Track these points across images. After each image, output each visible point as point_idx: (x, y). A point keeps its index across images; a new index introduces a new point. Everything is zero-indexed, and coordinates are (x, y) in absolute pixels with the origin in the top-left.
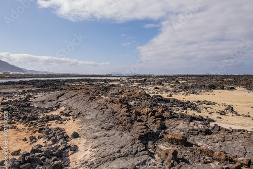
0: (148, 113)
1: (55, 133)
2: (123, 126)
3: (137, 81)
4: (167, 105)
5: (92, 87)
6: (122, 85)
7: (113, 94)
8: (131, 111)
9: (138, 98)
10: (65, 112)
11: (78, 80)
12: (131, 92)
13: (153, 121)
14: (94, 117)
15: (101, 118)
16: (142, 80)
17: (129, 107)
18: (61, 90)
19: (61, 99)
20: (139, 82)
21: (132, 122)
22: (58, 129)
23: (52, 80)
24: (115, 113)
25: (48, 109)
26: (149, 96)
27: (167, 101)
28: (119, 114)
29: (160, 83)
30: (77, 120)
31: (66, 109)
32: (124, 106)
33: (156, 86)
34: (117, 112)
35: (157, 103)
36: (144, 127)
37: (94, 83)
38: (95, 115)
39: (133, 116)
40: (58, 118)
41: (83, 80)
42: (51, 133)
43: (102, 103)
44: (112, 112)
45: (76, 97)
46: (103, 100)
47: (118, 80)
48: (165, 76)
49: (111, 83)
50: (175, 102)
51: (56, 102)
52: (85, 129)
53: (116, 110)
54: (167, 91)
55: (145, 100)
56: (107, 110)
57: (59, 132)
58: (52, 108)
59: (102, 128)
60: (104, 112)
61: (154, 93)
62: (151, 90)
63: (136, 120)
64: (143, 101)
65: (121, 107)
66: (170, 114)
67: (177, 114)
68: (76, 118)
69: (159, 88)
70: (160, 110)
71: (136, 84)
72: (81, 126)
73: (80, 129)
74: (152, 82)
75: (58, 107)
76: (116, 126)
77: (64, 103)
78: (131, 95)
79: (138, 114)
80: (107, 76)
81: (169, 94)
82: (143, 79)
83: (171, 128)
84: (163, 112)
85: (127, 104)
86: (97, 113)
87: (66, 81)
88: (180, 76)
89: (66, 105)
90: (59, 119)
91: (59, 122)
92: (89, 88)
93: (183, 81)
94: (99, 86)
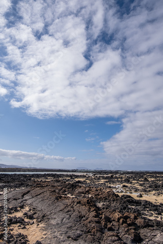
0: (119, 219)
1: (17, 241)
2: (91, 235)
3: (104, 178)
4: (138, 208)
5: (58, 184)
6: (88, 181)
7: (80, 193)
8: (100, 216)
9: (106, 199)
10: (29, 213)
11: (44, 176)
12: (99, 191)
13: (126, 229)
14: (59, 222)
15: (67, 224)
16: (108, 177)
17: (98, 209)
18: (27, 186)
19: (26, 197)
20: (105, 179)
21: (101, 231)
22: (20, 235)
23: (19, 175)
24: (82, 217)
25: (12, 209)
26: (118, 196)
27: (138, 203)
28: (87, 219)
29: (128, 181)
30: (42, 225)
31: (30, 210)
32: (92, 209)
33: (124, 184)
34: (85, 216)
35: (127, 205)
36: (116, 238)
37: (60, 179)
38: (61, 219)
39: (103, 223)
40: (20, 221)
41: (49, 175)
42: (12, 241)
43: (69, 204)
44: (80, 216)
45: (42, 195)
46: (70, 200)
47: (84, 176)
48: (132, 173)
49: (77, 180)
50: (147, 204)
51: (20, 200)
52: (50, 237)
53: (83, 213)
54: (136, 190)
55: (114, 201)
56: (74, 214)
57: (20, 240)
58: (16, 208)
59: (69, 237)
60: (70, 216)
61: (122, 192)
62: (118, 189)
63: (106, 228)
64: (112, 202)
65: (89, 211)
66: (145, 222)
67: (151, 221)
68: (40, 222)
69: (127, 187)
70: (132, 216)
71: (102, 181)
72: (45, 232)
73: (44, 237)
74: (119, 179)
75: (22, 207)
76: (84, 236)
77: (29, 202)
78: (98, 195)
79: (108, 220)
80: (73, 171)
81: (139, 194)
82: (110, 175)
83: (147, 240)
84: (136, 218)
85: (95, 206)
86: (62, 217)
87: (33, 176)
88: (148, 173)
89: (31, 205)
90: (22, 223)
91: (22, 226)
92: (56, 184)
93: (153, 179)
94: (65, 182)
